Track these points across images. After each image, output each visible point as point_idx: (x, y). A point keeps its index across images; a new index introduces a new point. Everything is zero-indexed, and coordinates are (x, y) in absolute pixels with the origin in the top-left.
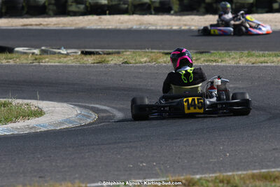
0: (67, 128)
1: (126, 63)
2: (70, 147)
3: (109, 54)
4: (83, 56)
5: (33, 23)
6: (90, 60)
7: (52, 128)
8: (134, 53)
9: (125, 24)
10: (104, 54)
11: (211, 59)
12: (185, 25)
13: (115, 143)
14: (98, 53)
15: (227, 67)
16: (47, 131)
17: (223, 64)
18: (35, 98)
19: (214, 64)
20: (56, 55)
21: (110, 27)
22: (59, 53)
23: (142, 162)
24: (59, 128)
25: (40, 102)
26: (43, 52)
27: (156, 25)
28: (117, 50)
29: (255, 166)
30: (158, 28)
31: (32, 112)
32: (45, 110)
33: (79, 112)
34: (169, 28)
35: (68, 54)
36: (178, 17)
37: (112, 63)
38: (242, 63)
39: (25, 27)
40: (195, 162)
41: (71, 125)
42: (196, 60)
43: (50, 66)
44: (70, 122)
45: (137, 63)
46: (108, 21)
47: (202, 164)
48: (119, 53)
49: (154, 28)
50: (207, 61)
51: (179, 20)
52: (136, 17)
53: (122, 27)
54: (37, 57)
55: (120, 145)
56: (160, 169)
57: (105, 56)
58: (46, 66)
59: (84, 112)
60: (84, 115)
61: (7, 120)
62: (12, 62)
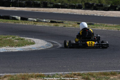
1: (64, 26)
3: (59, 23)
5: (36, 10)
6: (52, 25)
7: (37, 49)
9: (66, 12)
12: (86, 13)
15: (98, 30)
17: (97, 29)
18: (32, 37)
19: (94, 29)
21: (61, 13)
22: (43, 21)
23: (64, 65)
24: (39, 49)
27: (76, 13)
29: (102, 69)
30: (77, 14)
31: (31, 43)
32: (36, 42)
34: (81, 14)
35: (46, 22)
36: (84, 11)
37: (60, 26)
38: (103, 29)
39: (33, 11)
40: (82, 66)
41: (43, 48)
43: (40, 26)
45: (68, 27)
46: (61, 11)
49: (75, 14)
51: (84, 12)
52: (70, 10)
53: (65, 13)
55: (58, 58)
58: (38, 26)
59: (49, 44)
60: (48, 45)
61: (22, 45)
62: (26, 24)
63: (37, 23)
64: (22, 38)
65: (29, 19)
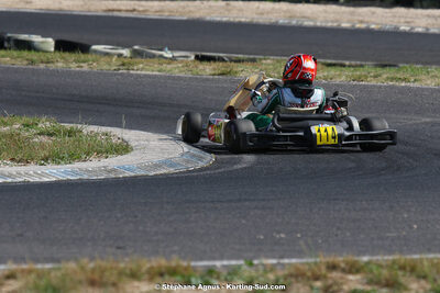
0: (165, 174)
2: (168, 203)
3: (238, 61)
4: (197, 62)
5: (123, 7)
6: (207, 69)
7: (142, 173)
8: (278, 61)
9: (266, 16)
10: (231, 61)
11: (398, 76)
12: (361, 22)
13: (239, 200)
14: (221, 60)
15: (423, 89)
16: (135, 177)
17: (417, 85)
18: (119, 125)
19: (403, 84)
20: (156, 60)
21: (243, 20)
22: (161, 56)
23: (279, 232)
24: (152, 173)
25: (127, 131)
26: (136, 54)
27: (314, 19)
28: (252, 57)
30: (319, 24)
31: (112, 146)
32: (133, 144)
33: (186, 150)
34: (335, 24)
35: (173, 59)
36: (351, 9)
37: (242, 75)
39: (110, 14)
40: (362, 236)
41: (172, 170)
42: (375, 77)
43: (145, 75)
44: (171, 165)
46: (241, 10)
47: (373, 239)
48: (254, 60)
49: (312, 24)
50: (392, 79)
51: (352, 14)
52: (284, 6)
53: (262, 20)
54: (126, 61)
55: (247, 203)
56: (307, 245)
57: (233, 64)
58: (139, 76)
59: (194, 150)
60: (194, 156)
61: (73, 157)
62: (85, 67)
63: (137, 63)
64: (68, 126)
65: (94, 47)
